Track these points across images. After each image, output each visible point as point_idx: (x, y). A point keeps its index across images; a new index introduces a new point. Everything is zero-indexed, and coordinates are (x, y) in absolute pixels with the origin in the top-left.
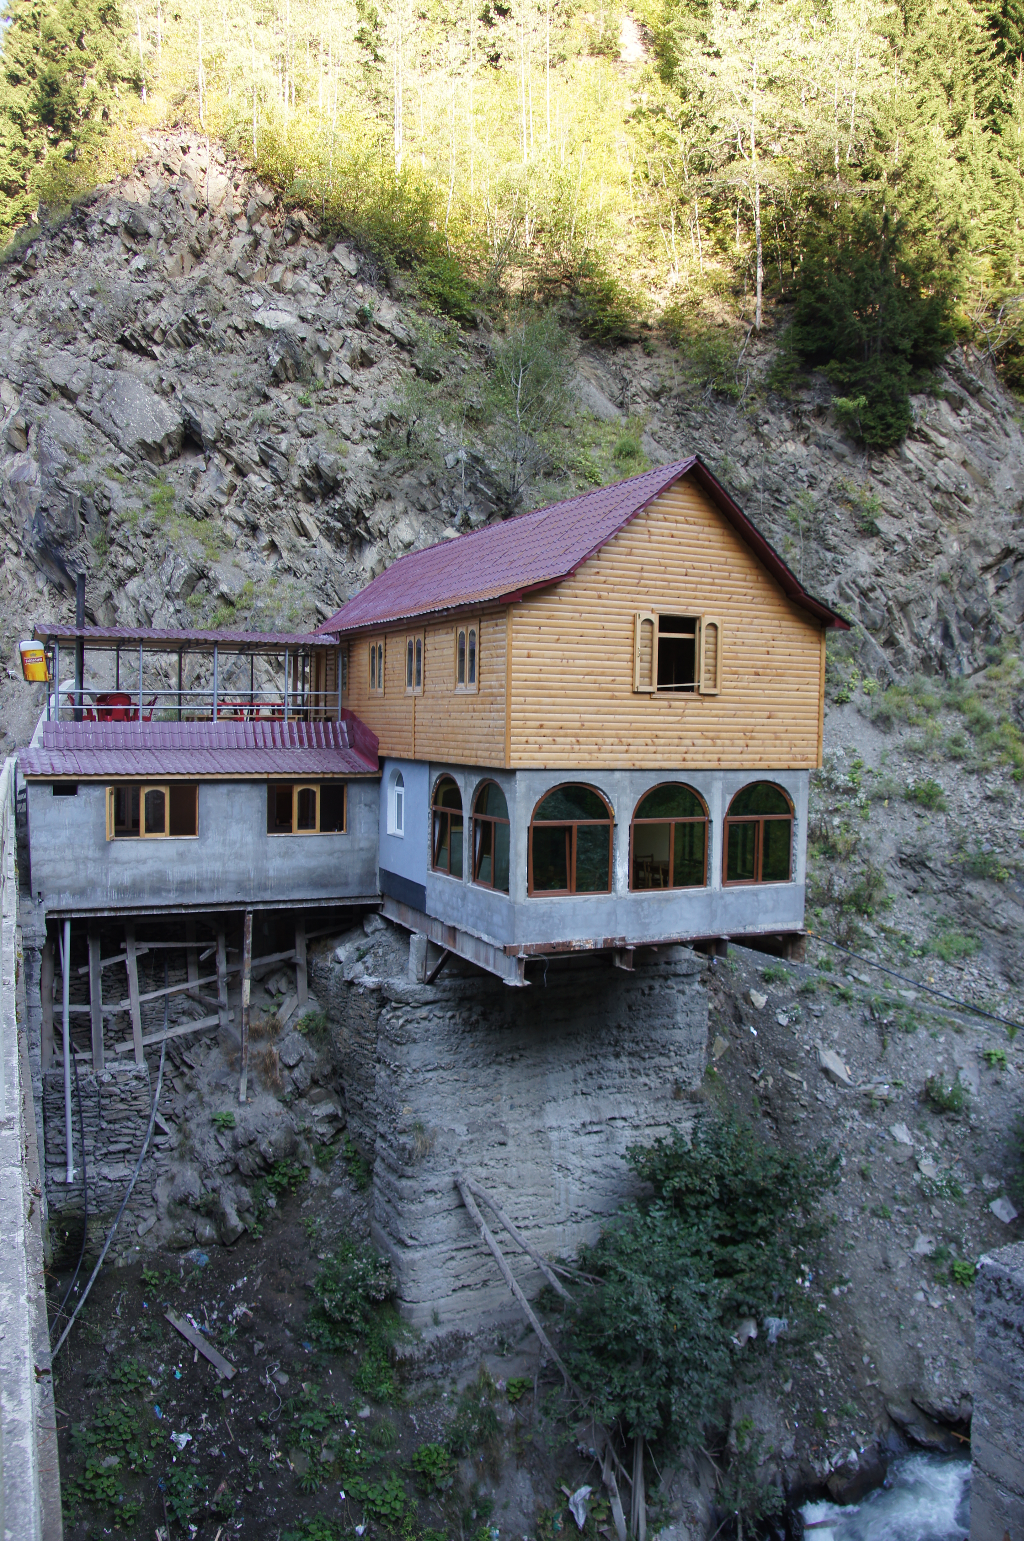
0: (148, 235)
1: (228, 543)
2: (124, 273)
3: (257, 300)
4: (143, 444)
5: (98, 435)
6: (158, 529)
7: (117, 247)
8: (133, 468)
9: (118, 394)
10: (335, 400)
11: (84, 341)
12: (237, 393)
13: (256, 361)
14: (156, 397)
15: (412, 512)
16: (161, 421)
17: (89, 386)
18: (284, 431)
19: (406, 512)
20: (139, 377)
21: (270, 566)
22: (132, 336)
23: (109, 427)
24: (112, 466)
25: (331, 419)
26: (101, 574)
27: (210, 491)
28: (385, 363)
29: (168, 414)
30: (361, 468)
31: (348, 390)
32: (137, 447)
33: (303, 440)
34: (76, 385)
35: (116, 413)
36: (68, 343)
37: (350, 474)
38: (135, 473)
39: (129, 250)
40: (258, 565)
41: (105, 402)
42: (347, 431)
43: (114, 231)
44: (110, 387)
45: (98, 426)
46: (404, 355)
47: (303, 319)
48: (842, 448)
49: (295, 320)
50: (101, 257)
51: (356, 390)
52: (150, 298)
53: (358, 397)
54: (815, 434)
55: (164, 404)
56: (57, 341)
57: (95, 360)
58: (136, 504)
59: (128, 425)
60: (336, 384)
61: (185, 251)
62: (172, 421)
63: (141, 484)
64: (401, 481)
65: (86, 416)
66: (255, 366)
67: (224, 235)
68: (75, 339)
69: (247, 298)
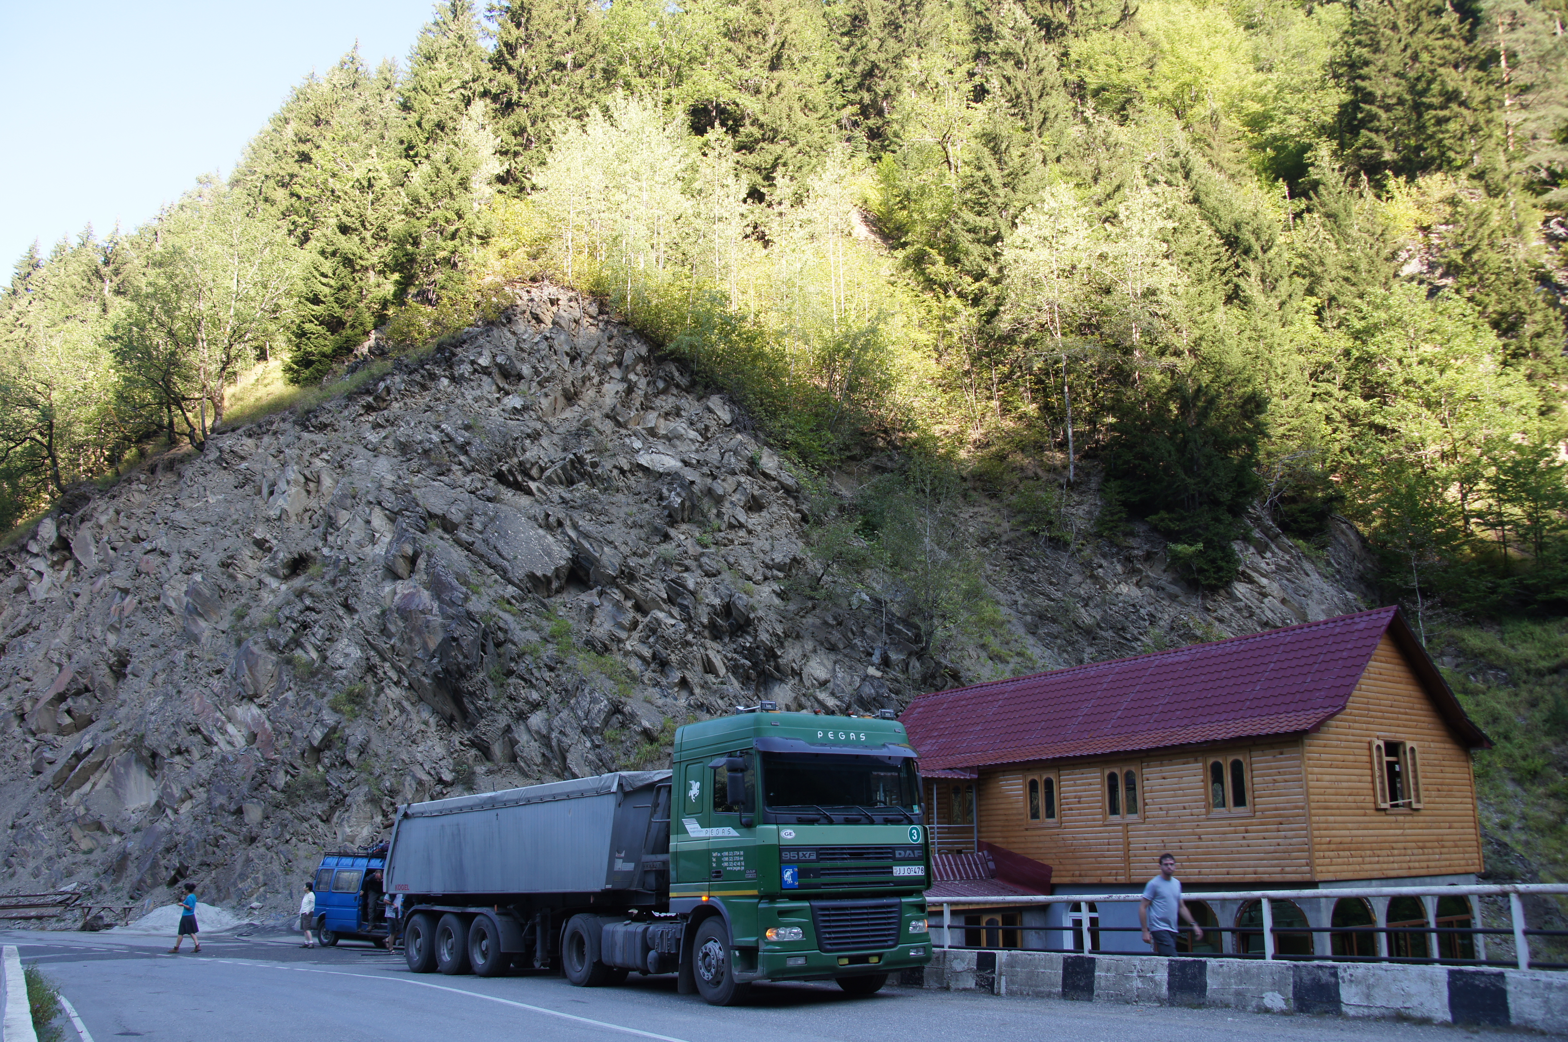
0: (520, 377)
1: (634, 679)
2: (494, 411)
3: (637, 444)
4: (532, 577)
5: (482, 566)
6: (562, 663)
7: (488, 387)
8: (523, 600)
9: (500, 527)
10: (732, 541)
11: (459, 473)
12: (634, 532)
13: (646, 501)
14: (541, 532)
15: (822, 652)
16: (549, 555)
17: (469, 517)
18: (687, 569)
19: (815, 651)
20: (519, 511)
21: (682, 702)
22: (510, 471)
23: (494, 558)
24: (503, 597)
25: (732, 560)
26: (498, 707)
27: (608, 626)
28: (775, 508)
29: (556, 548)
30: (769, 607)
31: (742, 533)
32: (526, 580)
33: (707, 579)
34: (456, 515)
35: (500, 545)
36: (442, 474)
37: (760, 613)
38: (526, 605)
39: (500, 389)
40: (669, 700)
41: (488, 534)
42: (749, 572)
43: (486, 371)
44: (492, 520)
45: (481, 556)
46: (791, 502)
47: (686, 463)
48: (1174, 589)
49: (679, 464)
50: (470, 395)
51: (750, 532)
52: (529, 436)
53: (752, 540)
54: (1148, 577)
55: (550, 538)
56: (429, 472)
57: (471, 492)
58: (534, 637)
59: (516, 558)
60: (731, 526)
61: (559, 394)
62: (561, 555)
63: (533, 616)
64: (804, 621)
65: (468, 547)
66: (646, 506)
67: (596, 380)
68: (449, 470)
69: (627, 441)
